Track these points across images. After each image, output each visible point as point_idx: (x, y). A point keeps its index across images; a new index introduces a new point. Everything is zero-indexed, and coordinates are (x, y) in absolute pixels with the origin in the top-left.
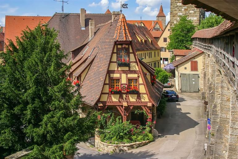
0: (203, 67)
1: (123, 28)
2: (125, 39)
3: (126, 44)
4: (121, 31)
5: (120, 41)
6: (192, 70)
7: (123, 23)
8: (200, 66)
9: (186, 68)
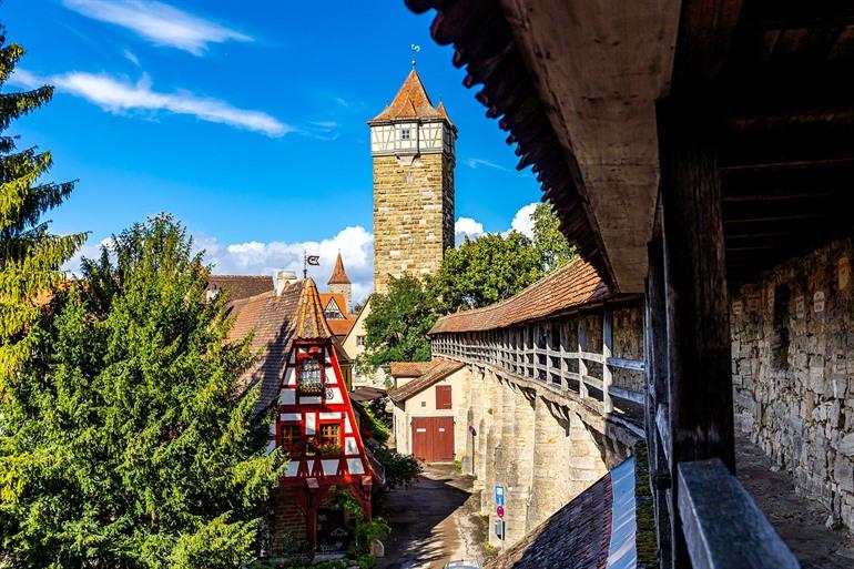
0: (464, 400)
1: (312, 310)
2: (316, 335)
3: (319, 346)
4: (308, 316)
5: (307, 340)
6: (439, 407)
7: (311, 298)
8: (457, 398)
9: (424, 404)
